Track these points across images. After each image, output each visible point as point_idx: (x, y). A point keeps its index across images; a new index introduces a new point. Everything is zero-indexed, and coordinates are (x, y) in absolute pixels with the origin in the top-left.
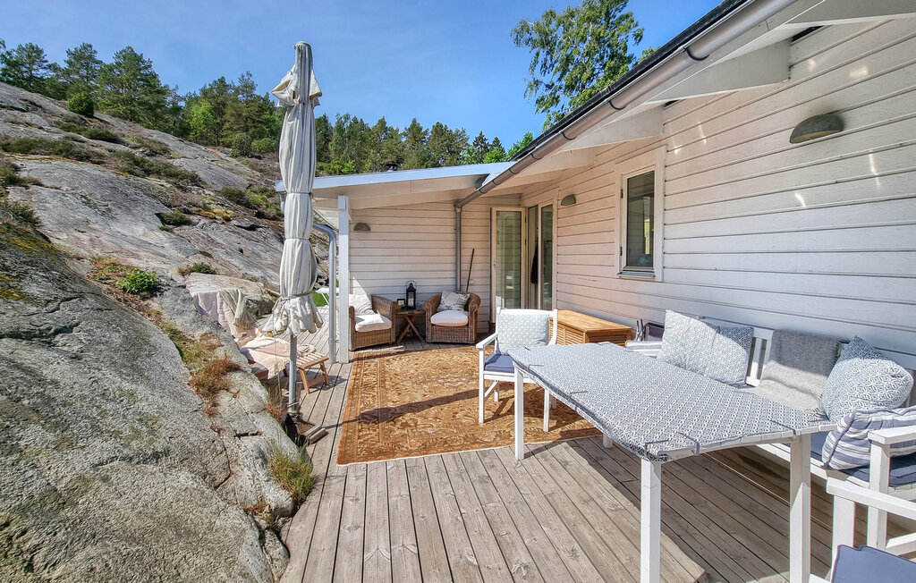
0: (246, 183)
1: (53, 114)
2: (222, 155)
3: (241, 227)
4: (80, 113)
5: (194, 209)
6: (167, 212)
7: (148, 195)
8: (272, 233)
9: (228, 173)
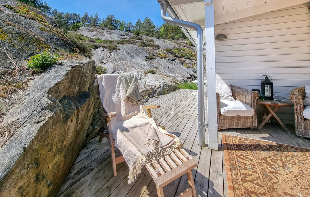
0: (173, 47)
1: (131, 36)
2: (167, 41)
3: (170, 60)
4: (136, 35)
5: (156, 54)
6: (148, 55)
7: (144, 51)
8: (179, 62)
9: (168, 45)
